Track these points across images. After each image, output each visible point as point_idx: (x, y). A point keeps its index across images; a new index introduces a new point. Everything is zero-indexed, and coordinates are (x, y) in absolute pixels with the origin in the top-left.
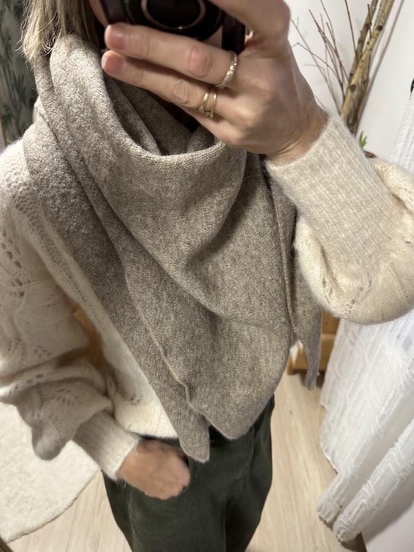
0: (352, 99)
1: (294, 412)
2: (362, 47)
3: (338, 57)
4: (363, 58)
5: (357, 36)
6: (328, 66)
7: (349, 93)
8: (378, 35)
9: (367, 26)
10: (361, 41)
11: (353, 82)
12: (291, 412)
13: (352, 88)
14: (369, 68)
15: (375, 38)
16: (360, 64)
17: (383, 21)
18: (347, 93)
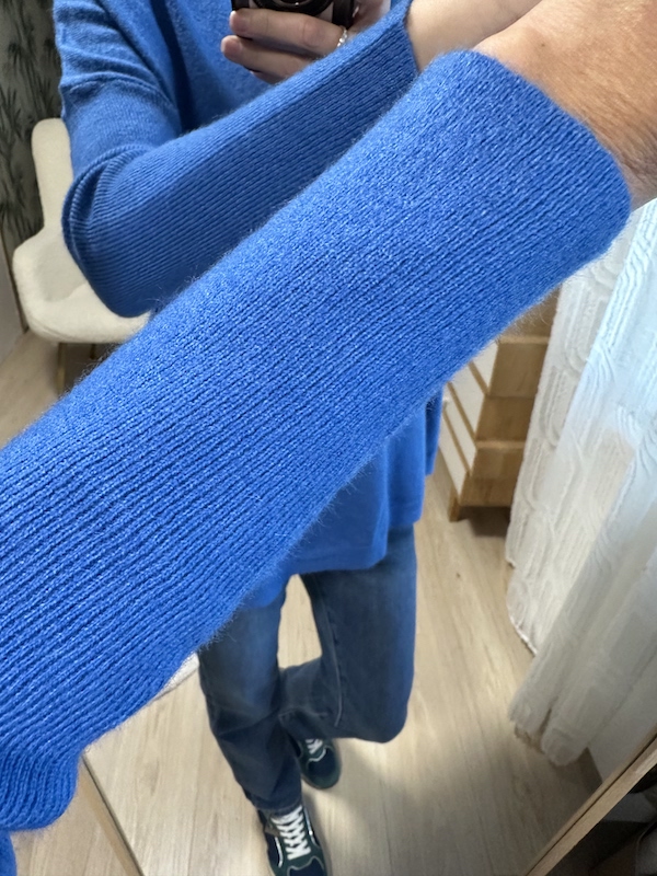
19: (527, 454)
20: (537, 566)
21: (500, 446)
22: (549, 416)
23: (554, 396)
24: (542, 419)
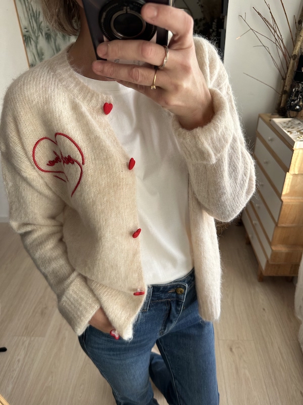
1: (266, 309)
7: (292, 61)
12: (264, 309)
13: (294, 57)
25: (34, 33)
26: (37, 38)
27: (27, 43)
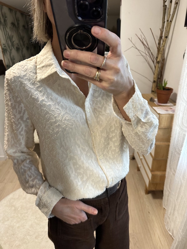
0: (158, 67)
1: (150, 212)
2: (160, 46)
3: (150, 51)
4: (161, 50)
5: (157, 42)
6: (146, 54)
7: (157, 65)
8: (166, 40)
9: (161, 37)
10: (159, 44)
11: (158, 60)
13: (158, 62)
14: (164, 53)
15: (165, 41)
16: (160, 52)
17: (167, 34)
18: (156, 65)
19: (166, 176)
20: (172, 211)
21: (159, 173)
22: (172, 165)
23: (173, 159)
24: (170, 166)
25: (9, 47)
26: (11, 50)
27: (5, 53)
